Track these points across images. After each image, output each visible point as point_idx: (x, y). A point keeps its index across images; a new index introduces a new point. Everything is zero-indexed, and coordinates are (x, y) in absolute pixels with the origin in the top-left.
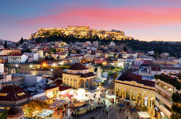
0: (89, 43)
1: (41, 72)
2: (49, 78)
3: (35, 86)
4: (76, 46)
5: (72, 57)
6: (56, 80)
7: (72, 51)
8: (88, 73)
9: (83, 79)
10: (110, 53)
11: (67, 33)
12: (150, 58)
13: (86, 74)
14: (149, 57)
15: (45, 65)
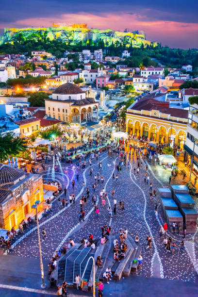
0: (87, 52)
1: (13, 99)
2: (25, 107)
3: (4, 119)
4: (67, 59)
5: (61, 77)
6: (36, 111)
7: (61, 67)
8: (84, 99)
9: (78, 108)
10: (120, 70)
11: (51, 37)
12: (185, 76)
13: (82, 100)
14: (183, 75)
15: (18, 90)
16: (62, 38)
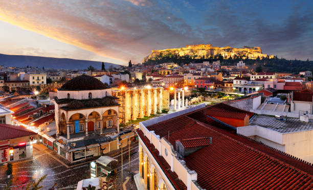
0: (207, 64)
10: (232, 75)
11: (182, 54)
12: (301, 79)
16: (190, 54)
